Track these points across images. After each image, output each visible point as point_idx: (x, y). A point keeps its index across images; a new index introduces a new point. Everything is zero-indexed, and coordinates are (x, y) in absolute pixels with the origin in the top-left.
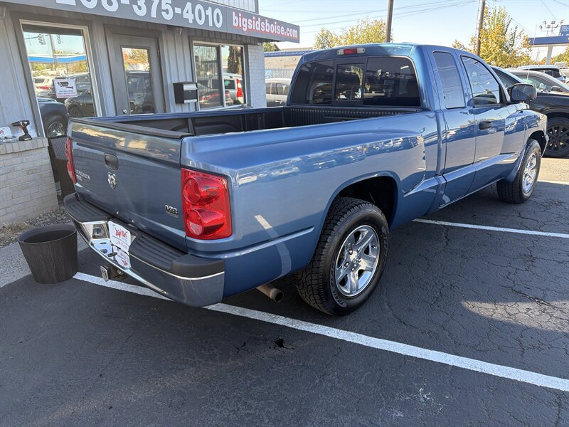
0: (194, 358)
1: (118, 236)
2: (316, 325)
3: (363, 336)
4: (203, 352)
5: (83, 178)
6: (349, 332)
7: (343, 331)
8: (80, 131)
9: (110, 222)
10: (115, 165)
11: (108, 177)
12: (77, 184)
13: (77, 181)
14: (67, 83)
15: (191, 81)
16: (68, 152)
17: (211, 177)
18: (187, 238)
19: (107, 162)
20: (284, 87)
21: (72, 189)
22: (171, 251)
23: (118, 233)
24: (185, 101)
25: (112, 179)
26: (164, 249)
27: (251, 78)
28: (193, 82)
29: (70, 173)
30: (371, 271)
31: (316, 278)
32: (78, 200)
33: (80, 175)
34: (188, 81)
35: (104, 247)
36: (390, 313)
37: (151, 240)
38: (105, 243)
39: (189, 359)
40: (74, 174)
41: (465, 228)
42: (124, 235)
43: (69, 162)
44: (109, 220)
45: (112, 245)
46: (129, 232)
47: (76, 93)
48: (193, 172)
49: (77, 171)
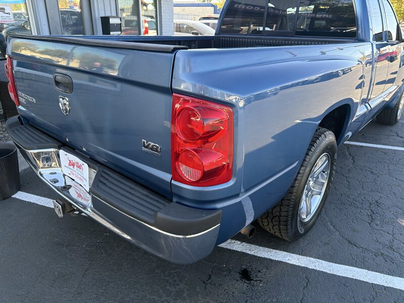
0: (161, 297)
1: (72, 167)
2: (275, 251)
3: (324, 262)
4: (168, 287)
5: (27, 100)
6: (308, 258)
7: (303, 257)
8: (19, 52)
9: (61, 150)
10: (69, 87)
11: (59, 102)
12: (20, 107)
13: (19, 103)
14: (4, 9)
15: (116, 15)
16: (8, 73)
17: (212, 105)
18: (173, 182)
19: (57, 83)
20: (185, 26)
21: (14, 111)
22: (145, 193)
23: (72, 164)
24: (111, 33)
25: (65, 104)
26: (136, 190)
27: (163, 17)
28: (117, 17)
29: (12, 95)
30: (320, 195)
31: (286, 210)
32: (22, 124)
33: (23, 97)
34: (113, 15)
35: (54, 177)
36: (337, 233)
37: (115, 176)
38: (55, 173)
39: (155, 297)
40: (16, 96)
41: (361, 146)
42: (79, 167)
43: (10, 83)
44: (59, 148)
45: (64, 175)
46: (86, 165)
47: (13, 20)
48: (187, 98)
49: (19, 93)
